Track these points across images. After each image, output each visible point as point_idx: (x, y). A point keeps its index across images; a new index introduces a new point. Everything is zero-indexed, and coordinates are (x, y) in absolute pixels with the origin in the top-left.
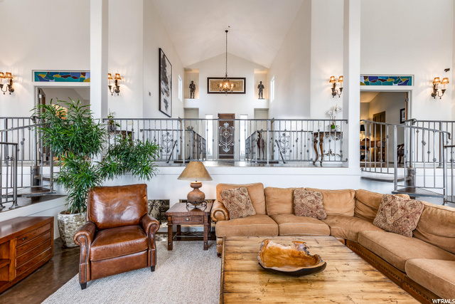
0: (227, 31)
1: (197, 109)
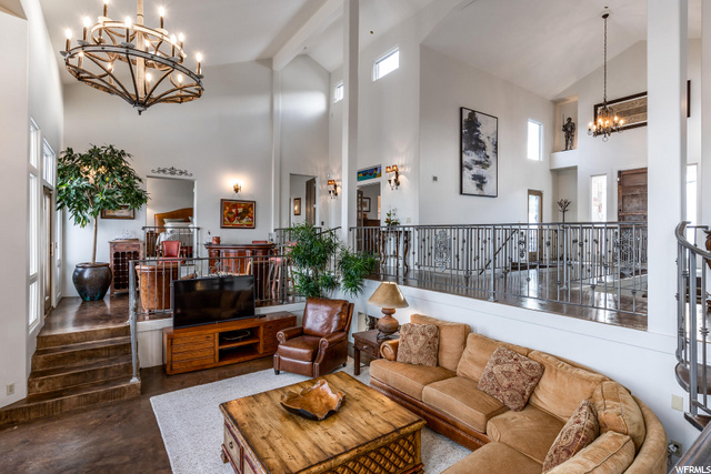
0: (605, 16)
1: (575, 168)
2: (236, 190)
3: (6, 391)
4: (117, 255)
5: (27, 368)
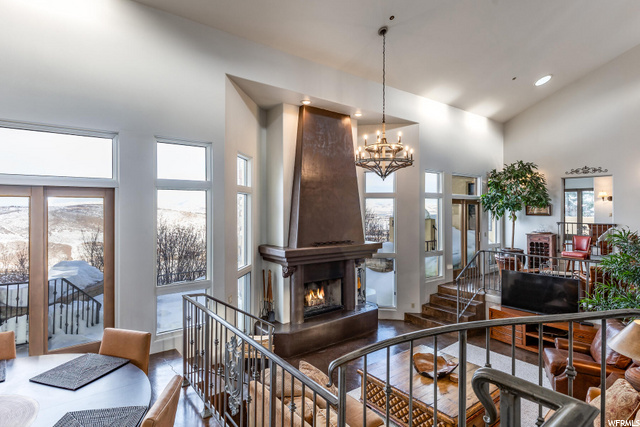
3: (410, 306)
4: (532, 244)
5: (422, 298)
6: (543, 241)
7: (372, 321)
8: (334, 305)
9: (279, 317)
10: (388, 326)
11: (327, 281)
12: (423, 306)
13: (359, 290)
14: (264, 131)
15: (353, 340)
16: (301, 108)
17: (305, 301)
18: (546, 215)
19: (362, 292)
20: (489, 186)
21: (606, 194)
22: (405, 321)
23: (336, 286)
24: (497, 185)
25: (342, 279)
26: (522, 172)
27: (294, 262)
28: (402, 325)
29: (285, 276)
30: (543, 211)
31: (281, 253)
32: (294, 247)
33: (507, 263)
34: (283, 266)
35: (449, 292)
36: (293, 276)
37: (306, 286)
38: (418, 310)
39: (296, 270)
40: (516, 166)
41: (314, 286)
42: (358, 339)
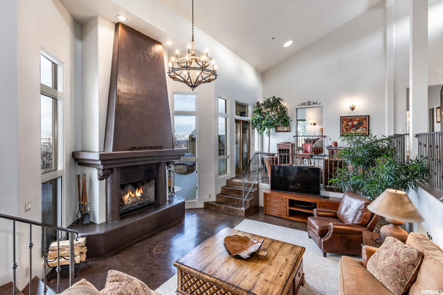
2: (353, 109)
3: (208, 196)
4: (280, 150)
5: (216, 190)
6: (286, 148)
7: (180, 211)
8: (148, 201)
9: (94, 218)
10: (192, 214)
11: (142, 181)
12: (217, 196)
13: (169, 188)
14: (79, 44)
15: (166, 229)
16: (117, 25)
17: (122, 200)
18: (287, 131)
19: (171, 190)
20: (255, 112)
21: (313, 122)
22: (205, 208)
23: (150, 186)
24: (260, 111)
25: (155, 179)
26: (274, 103)
27: (109, 165)
28: (202, 212)
29: (101, 179)
30: (286, 129)
31: (96, 156)
32: (110, 150)
33: (273, 161)
34: (99, 169)
35: (235, 184)
36: (109, 179)
37: (123, 187)
38: (213, 199)
39: (112, 172)
40: (271, 100)
41: (130, 187)
42: (169, 228)
